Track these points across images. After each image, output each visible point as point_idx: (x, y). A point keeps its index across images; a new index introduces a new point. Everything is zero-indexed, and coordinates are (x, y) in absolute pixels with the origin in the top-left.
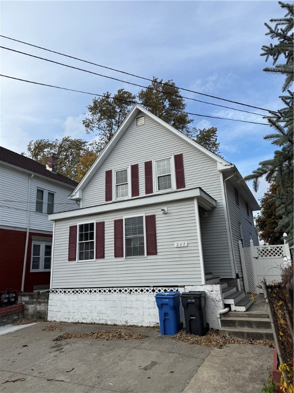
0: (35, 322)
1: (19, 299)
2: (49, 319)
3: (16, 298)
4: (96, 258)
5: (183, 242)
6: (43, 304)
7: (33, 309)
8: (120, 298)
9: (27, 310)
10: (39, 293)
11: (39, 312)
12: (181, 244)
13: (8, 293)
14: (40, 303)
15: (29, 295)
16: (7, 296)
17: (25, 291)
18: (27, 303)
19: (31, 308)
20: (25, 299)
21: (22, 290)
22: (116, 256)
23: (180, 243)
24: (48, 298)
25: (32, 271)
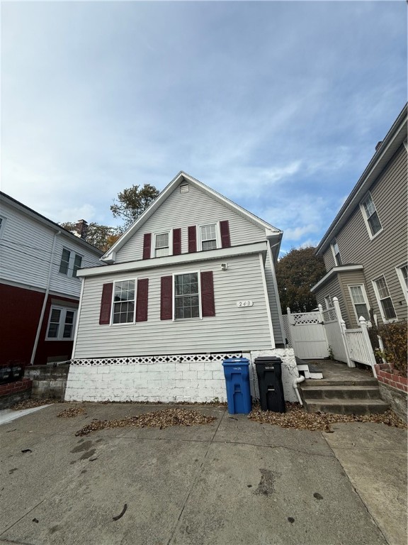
0: (46, 403)
1: (26, 374)
2: (67, 398)
3: (22, 373)
4: (136, 321)
5: (247, 302)
6: (59, 379)
7: (45, 386)
8: (167, 368)
9: (36, 387)
10: (55, 366)
11: (52, 390)
12: (244, 304)
13: (11, 367)
14: (55, 378)
15: (41, 368)
16: (9, 370)
17: (35, 363)
18: (37, 378)
19: (42, 385)
20: (35, 374)
21: (32, 362)
22: (162, 318)
23: (243, 302)
24: (67, 371)
25: (47, 339)
